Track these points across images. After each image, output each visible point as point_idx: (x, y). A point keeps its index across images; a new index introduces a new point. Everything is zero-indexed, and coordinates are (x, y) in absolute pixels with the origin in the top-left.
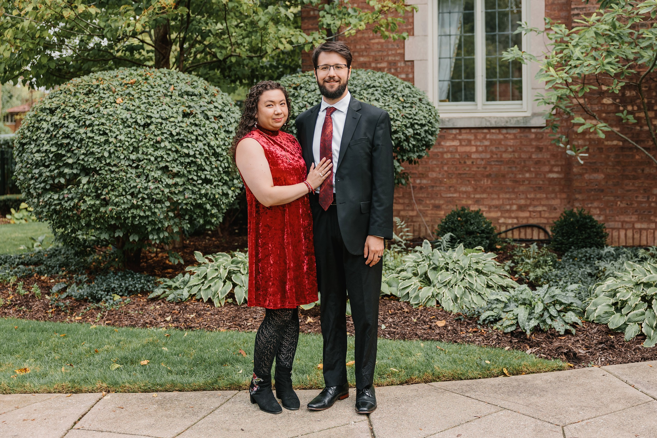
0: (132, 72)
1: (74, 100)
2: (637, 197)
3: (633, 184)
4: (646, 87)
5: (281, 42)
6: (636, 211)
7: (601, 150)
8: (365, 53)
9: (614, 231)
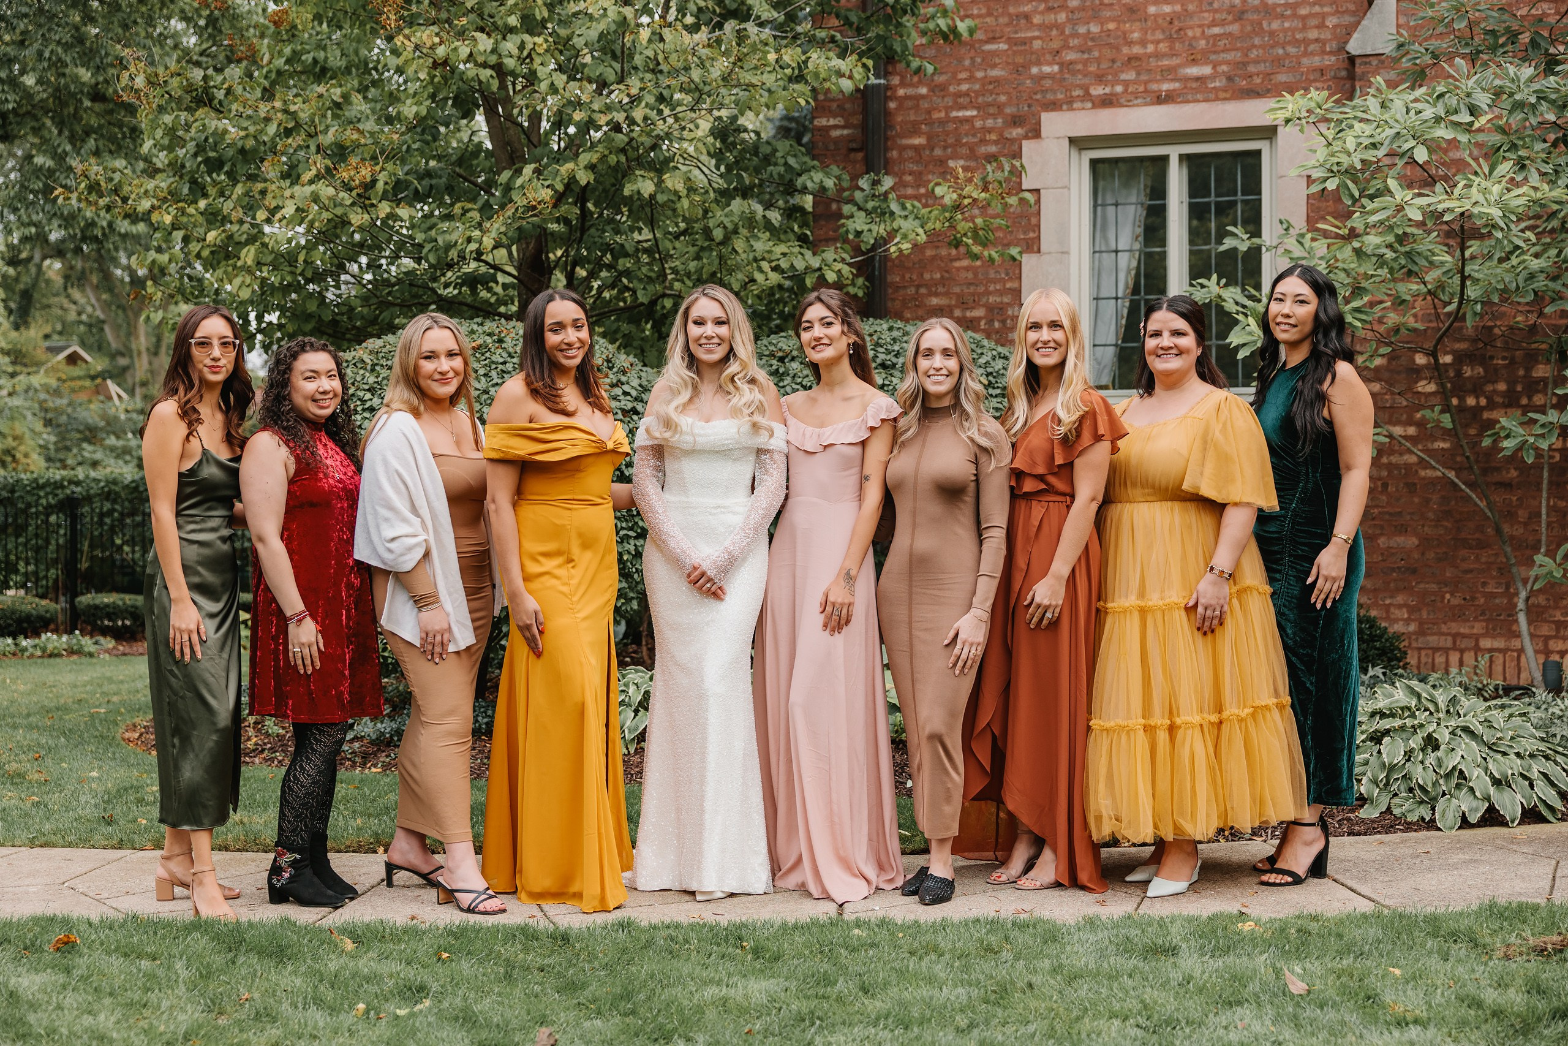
0: (475, 327)
1: (372, 380)
2: (1484, 584)
3: (1477, 558)
4: (1504, 358)
5: (760, 270)
6: (1483, 613)
7: (1411, 487)
8: (941, 289)
9: (1437, 655)
